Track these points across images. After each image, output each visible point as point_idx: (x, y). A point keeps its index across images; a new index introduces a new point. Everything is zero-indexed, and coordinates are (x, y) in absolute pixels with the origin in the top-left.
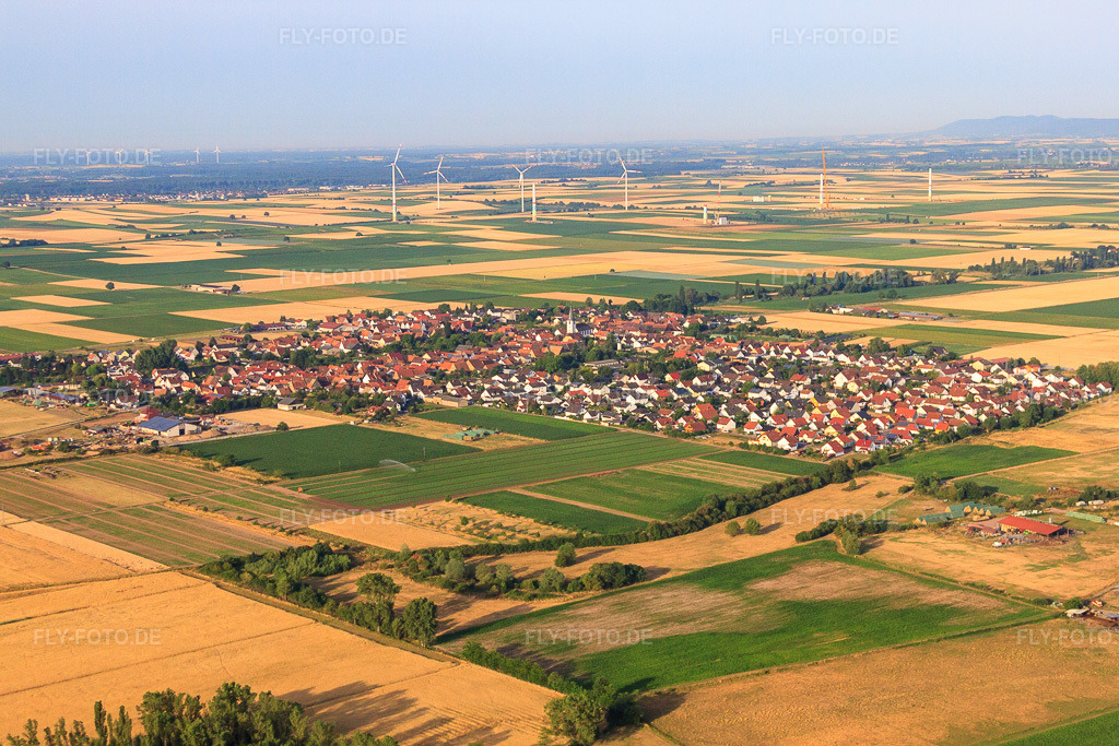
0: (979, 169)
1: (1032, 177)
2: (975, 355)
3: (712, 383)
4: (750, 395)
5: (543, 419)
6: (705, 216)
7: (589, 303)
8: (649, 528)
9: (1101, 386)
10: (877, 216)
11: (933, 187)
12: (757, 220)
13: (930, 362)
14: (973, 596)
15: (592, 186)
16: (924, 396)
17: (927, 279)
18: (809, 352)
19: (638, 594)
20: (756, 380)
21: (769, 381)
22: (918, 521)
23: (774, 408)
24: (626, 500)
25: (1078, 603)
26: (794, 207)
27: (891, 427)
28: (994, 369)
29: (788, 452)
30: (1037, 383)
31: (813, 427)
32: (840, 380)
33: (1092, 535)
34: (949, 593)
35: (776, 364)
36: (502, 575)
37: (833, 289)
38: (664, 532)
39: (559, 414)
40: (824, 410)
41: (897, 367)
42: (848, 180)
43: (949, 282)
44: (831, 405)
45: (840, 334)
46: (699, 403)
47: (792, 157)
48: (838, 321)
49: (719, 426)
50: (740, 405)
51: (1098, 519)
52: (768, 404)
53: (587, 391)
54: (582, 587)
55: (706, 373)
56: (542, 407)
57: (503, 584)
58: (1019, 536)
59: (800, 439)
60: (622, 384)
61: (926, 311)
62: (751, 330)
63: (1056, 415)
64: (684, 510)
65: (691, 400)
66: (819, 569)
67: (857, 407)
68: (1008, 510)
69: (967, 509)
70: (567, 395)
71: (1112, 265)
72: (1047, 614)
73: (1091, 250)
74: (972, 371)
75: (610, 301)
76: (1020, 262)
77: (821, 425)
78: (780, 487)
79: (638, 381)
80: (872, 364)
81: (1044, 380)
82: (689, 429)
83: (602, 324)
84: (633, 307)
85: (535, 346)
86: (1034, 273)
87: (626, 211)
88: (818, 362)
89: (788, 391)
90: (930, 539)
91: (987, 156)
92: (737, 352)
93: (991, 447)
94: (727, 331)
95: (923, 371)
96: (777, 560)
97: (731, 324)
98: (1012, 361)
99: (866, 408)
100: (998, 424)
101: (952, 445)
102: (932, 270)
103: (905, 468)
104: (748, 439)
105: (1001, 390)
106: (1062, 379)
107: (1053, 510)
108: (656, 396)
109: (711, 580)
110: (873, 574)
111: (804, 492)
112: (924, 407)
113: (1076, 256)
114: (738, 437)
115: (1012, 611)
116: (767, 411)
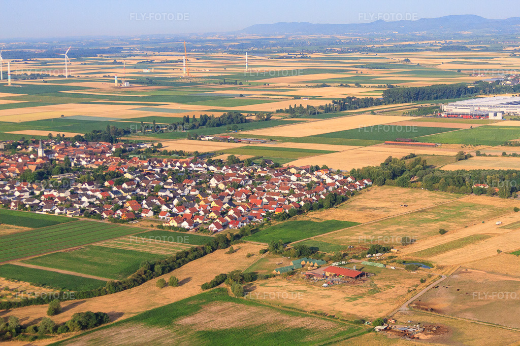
0: (271, 52)
1: (302, 57)
2: (290, 164)
3: (134, 186)
4: (160, 194)
5: (29, 214)
6: (116, 81)
7: (50, 137)
8: (107, 286)
9: (365, 181)
10: (217, 80)
11: (248, 64)
12: (147, 83)
13: (265, 169)
14: (317, 320)
15: (44, 63)
16: (264, 191)
17: (254, 118)
18: (192, 165)
19: (105, 332)
20: (162, 184)
21: (170, 184)
22: (275, 272)
23: (176, 202)
24: (89, 266)
25: (383, 321)
26: (169, 76)
27: (249, 211)
28: (303, 171)
29: (188, 230)
30: (329, 181)
31: (202, 213)
32: (213, 182)
33: (379, 276)
34: (302, 319)
35: (173, 173)
36: (12, 324)
37: (200, 125)
38: (117, 288)
39: (39, 210)
40: (207, 202)
41: (246, 173)
42: (198, 59)
43: (266, 120)
44: (210, 198)
45: (208, 153)
46: (128, 200)
47: (162, 45)
48: (206, 145)
49: (143, 215)
50: (154, 200)
51: (381, 266)
52: (171, 199)
53: (55, 194)
54: (68, 329)
55: (131, 180)
56: (27, 206)
57: (14, 331)
58: (336, 278)
59: (195, 221)
60: (77, 189)
61: (257, 138)
62: (154, 152)
63: (344, 200)
64: (128, 272)
65: (123, 198)
66: (219, 308)
67: (226, 199)
68: (327, 262)
69: (303, 263)
70: (43, 198)
71: (356, 108)
72: (364, 330)
73: (343, 99)
74: (291, 174)
75: (64, 135)
76: (305, 107)
77: (207, 212)
78: (187, 253)
79: (87, 187)
80: (230, 171)
81: (332, 178)
82: (124, 218)
83: (60, 150)
84: (78, 138)
85: (19, 166)
86: (313, 113)
87: (67, 78)
88: (198, 171)
89: (183, 190)
90: (284, 283)
91: (274, 45)
92: (147, 167)
93: (309, 222)
94: (139, 153)
95: (262, 175)
96: (192, 303)
97: (141, 148)
98: (312, 167)
99: (231, 200)
100: (311, 207)
101: (286, 221)
102: (256, 113)
103: (261, 237)
104: (161, 222)
105: (309, 186)
106: (342, 178)
107: (353, 260)
108: (100, 196)
109: (152, 319)
110: (253, 309)
111: (202, 256)
112: (266, 198)
113: (336, 103)
114: (155, 221)
115: (342, 329)
116: (172, 204)
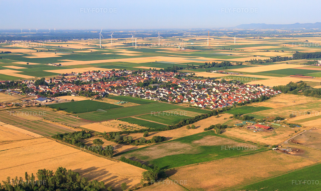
0: (246, 36)
1: (260, 39)
2: (247, 83)
3: (182, 90)
4: (192, 93)
5: (139, 99)
6: (179, 48)
7: (150, 69)
8: (167, 127)
9: (279, 91)
10: (222, 48)
11: (235, 41)
12: (192, 49)
13: (236, 85)
14: (249, 144)
15: (150, 40)
16: (235, 94)
17: (235, 64)
18: (206, 82)
19: (164, 144)
20: (193, 89)
21: (196, 90)
22: (234, 125)
23: (198, 96)
24: (161, 120)
25: (275, 146)
26: (201, 46)
27: (227, 101)
28: (253, 86)
29: (201, 108)
30: (263, 90)
31: (208, 101)
32: (214, 90)
33: (278, 129)
34: (243, 144)
35: (198, 85)
36: (130, 139)
37: (212, 66)
38: (171, 128)
39: (143, 98)
40: (210, 97)
41: (228, 86)
42: (214, 39)
43: (240, 65)
44: (212, 96)
45: (214, 78)
46: (179, 95)
47: (200, 33)
48: (213, 74)
49: (184, 101)
50: (189, 96)
51: (279, 125)
52: (196, 96)
53: (150, 92)
54: (150, 142)
55: (180, 87)
56: (139, 96)
57: (130, 141)
58: (260, 129)
59: (205, 104)
60: (159, 90)
61: (235, 72)
62: (191, 77)
63: (268, 99)
64: (176, 122)
65: (177, 94)
66: (210, 138)
67: (219, 96)
68: (257, 123)
69: (247, 122)
70: (145, 93)
71: (280, 61)
72: (268, 149)
73: (275, 57)
74: (247, 87)
75: (156, 69)
76: (258, 60)
77: (210, 101)
78: (200, 116)
79: (163, 89)
80: (222, 85)
81: (265, 90)
82: (177, 102)
83: (154, 75)
84: (161, 70)
85: (137, 80)
86: (261, 63)
87: (159, 46)
88: (208, 85)
89: (201, 92)
90: (238, 130)
91: (248, 33)
92: (188, 82)
93: (252, 107)
94: (185, 77)
95: (235, 87)
96: (200, 135)
97: (186, 75)
98: (257, 85)
99: (221, 97)
100: (254, 101)
101: (242, 106)
102: (236, 62)
103: (231, 112)
104: (191, 104)
105: (254, 92)
106: (269, 90)
107: (268, 123)
108: (168, 93)
109: (183, 140)
110: (224, 139)
111: (206, 118)
112: (235, 97)
113: (271, 59)
114: (189, 104)
115: (259, 148)
